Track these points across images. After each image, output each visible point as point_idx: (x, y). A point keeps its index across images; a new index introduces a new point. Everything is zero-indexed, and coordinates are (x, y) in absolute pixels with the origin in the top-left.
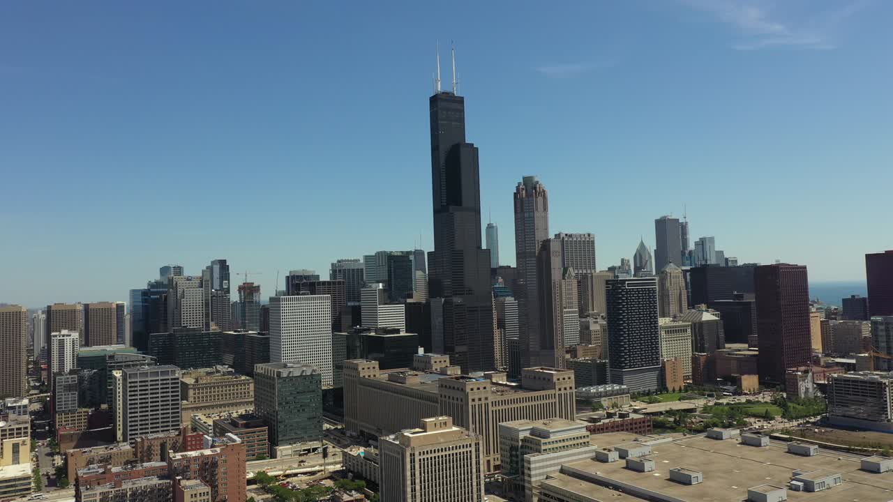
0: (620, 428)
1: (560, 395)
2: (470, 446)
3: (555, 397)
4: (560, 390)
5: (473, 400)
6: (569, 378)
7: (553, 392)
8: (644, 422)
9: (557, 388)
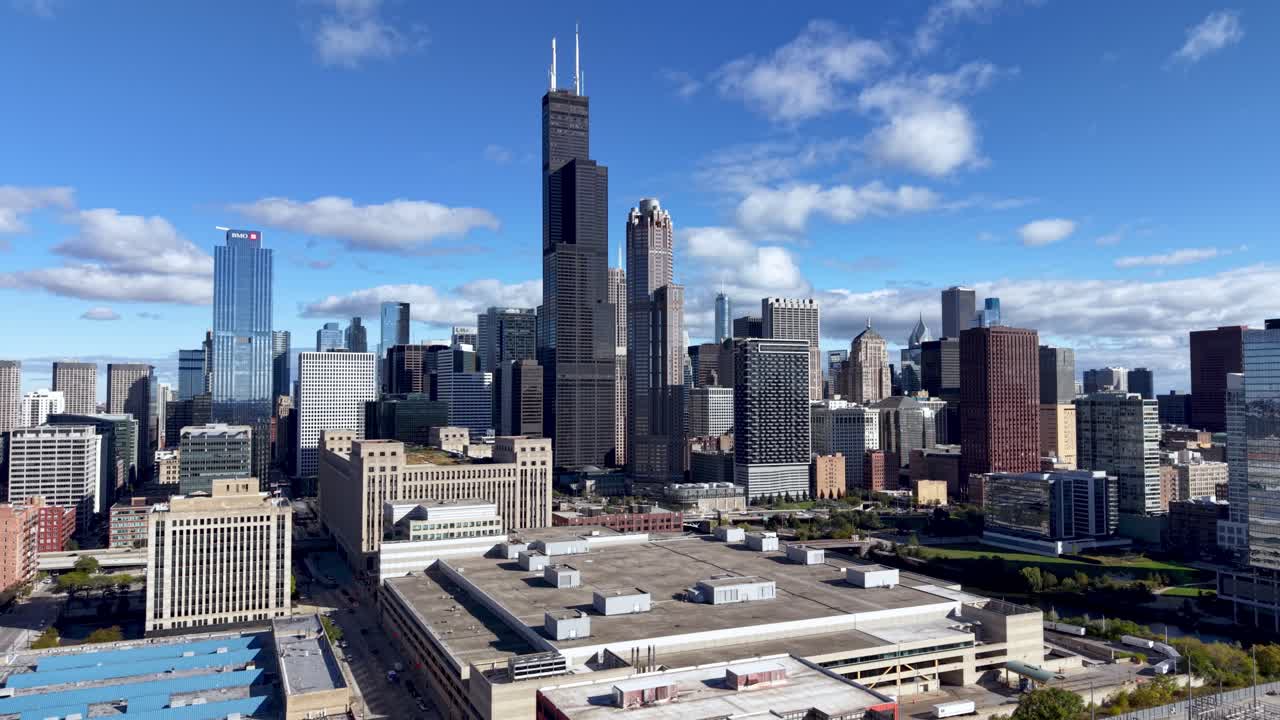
0: (626, 526)
1: (524, 473)
2: (268, 518)
3: (515, 474)
4: (524, 464)
5: (372, 470)
6: (543, 449)
7: (512, 466)
8: (669, 520)
9: (520, 460)
